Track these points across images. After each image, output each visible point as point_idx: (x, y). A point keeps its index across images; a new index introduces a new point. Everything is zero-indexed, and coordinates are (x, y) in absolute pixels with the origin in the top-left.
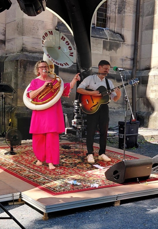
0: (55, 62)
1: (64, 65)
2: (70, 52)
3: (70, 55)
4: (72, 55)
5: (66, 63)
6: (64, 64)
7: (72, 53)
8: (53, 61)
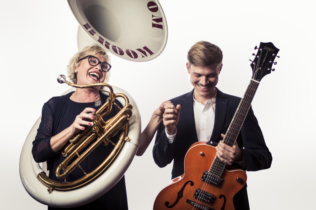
0: (110, 46)
1: (138, 53)
2: (154, 18)
3: (154, 25)
4: (160, 23)
5: (145, 48)
6: (139, 50)
7: (160, 20)
8: (104, 43)
